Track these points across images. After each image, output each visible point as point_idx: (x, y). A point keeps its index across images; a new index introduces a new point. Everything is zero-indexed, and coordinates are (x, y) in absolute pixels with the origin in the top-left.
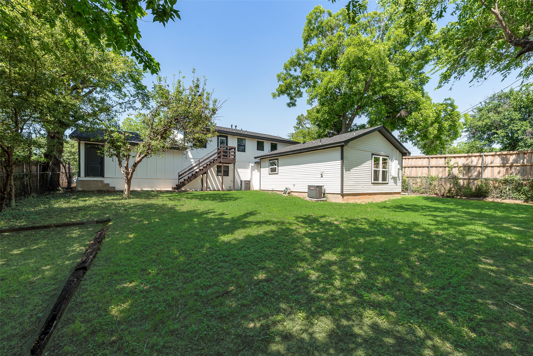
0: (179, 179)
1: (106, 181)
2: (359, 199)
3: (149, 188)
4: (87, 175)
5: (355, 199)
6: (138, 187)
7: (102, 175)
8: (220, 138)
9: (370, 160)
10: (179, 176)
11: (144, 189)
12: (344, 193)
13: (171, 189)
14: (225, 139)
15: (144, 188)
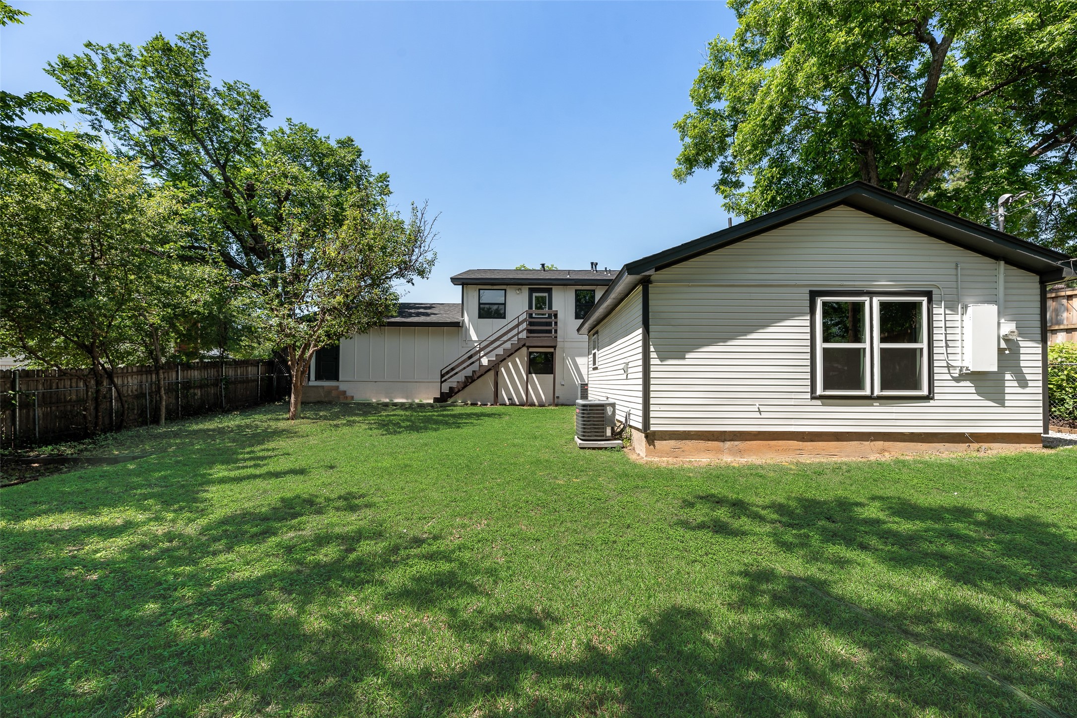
0: (442, 382)
1: (343, 387)
2: (740, 452)
3: (403, 398)
4: (318, 378)
5: (720, 451)
6: (386, 397)
7: (336, 378)
8: (534, 295)
9: (802, 314)
10: (442, 376)
11: (396, 401)
12: (653, 428)
13: (431, 401)
14: (546, 295)
15: (396, 398)
